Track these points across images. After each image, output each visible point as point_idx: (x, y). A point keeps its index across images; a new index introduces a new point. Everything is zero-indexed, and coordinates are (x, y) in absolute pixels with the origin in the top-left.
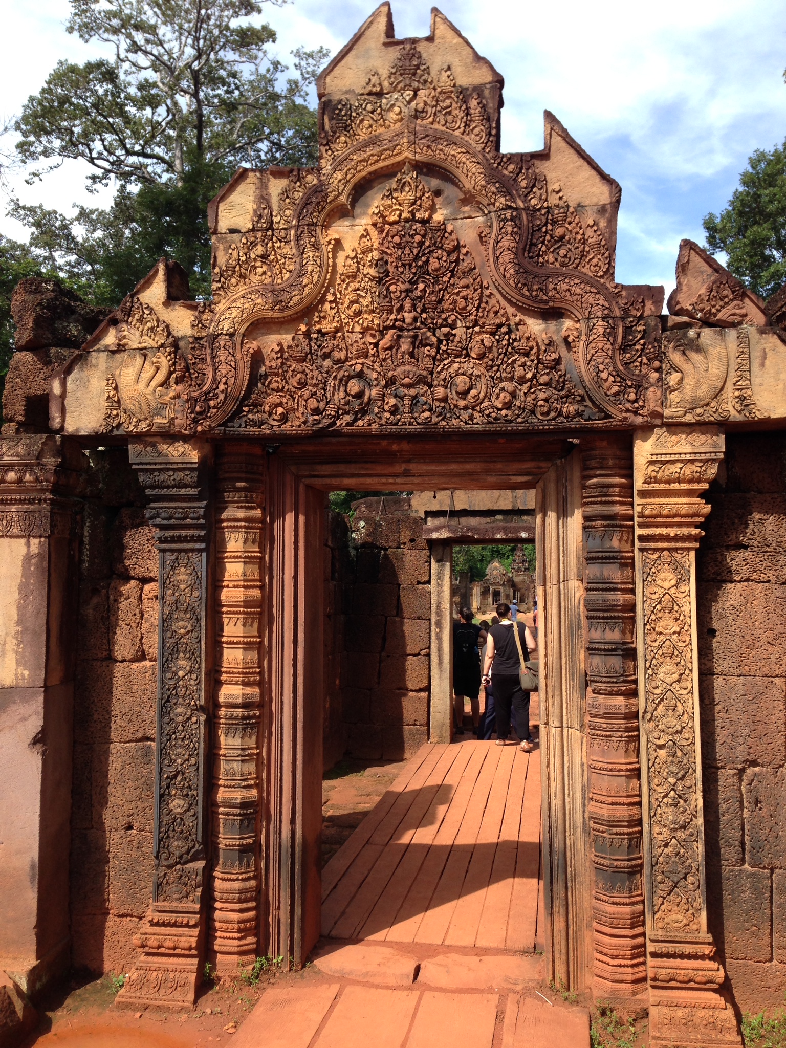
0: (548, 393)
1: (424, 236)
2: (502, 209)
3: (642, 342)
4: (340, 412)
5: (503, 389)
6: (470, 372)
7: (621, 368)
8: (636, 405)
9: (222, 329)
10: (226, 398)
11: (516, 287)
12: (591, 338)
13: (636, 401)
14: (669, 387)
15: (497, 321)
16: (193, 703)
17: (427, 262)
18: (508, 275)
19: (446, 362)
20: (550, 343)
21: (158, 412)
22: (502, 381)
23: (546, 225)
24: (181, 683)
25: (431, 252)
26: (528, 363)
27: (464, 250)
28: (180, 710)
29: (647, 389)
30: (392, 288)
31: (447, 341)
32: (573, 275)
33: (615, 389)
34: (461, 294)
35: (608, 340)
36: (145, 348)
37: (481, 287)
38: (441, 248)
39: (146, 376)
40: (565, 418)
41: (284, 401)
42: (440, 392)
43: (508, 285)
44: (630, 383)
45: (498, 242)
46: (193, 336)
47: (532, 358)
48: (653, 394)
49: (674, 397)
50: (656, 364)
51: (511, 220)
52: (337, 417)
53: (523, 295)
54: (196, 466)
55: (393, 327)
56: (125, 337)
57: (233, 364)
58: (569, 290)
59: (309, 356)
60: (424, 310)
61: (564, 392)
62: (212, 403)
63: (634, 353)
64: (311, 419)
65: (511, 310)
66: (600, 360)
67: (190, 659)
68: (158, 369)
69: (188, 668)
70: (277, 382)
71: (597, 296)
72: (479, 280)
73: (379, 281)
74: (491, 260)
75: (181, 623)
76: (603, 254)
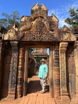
0: (52, 38)
4: (32, 39)
5: (48, 38)
6: (45, 36)
9: (21, 30)
10: (21, 37)
15: (47, 31)
17: (41, 25)
19: (42, 35)
23: (52, 23)
26: (50, 35)
27: (44, 25)
28: (14, 68)
29: (61, 38)
33: (58, 38)
35: (58, 33)
40: (54, 40)
41: (27, 38)
43: (49, 28)
46: (18, 31)
51: (49, 22)
54: (17, 44)
55: (38, 31)
56: (11, 31)
57: (22, 34)
64: (29, 40)
68: (14, 34)
69: (15, 64)
72: (46, 27)
73: (36, 27)
75: (15, 59)
76: (57, 26)
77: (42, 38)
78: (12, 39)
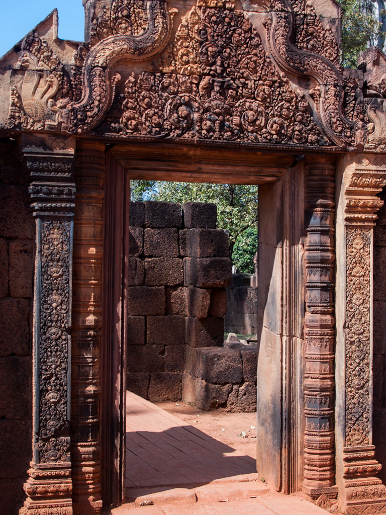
0: (301, 127)
1: (231, 19)
2: (279, 11)
3: (354, 102)
4: (173, 127)
5: (275, 122)
6: (256, 108)
7: (343, 117)
8: (350, 139)
9: (98, 63)
10: (98, 111)
11: (286, 60)
12: (327, 97)
13: (350, 137)
14: (368, 131)
15: (274, 79)
16: (63, 326)
17: (232, 35)
18: (281, 52)
19: (241, 101)
20: (303, 97)
21: (49, 116)
22: (274, 117)
23: (303, 24)
24: (54, 311)
25: (234, 30)
26: (291, 107)
27: (255, 32)
28: (53, 330)
29: (357, 130)
30: (210, 49)
31: (242, 87)
32: (318, 57)
33: (339, 129)
34: (252, 60)
35: (337, 99)
36: (42, 71)
37: (264, 56)
38: (241, 28)
39: (41, 90)
40: (309, 143)
41: (136, 116)
42: (236, 120)
43: (281, 57)
44: (348, 126)
45: (276, 30)
46: (75, 66)
47: (292, 104)
48: (359, 133)
49: (370, 137)
50: (362, 116)
51: (284, 19)
52: (171, 130)
53: (289, 65)
54: (72, 157)
55: (208, 74)
56: (27, 61)
57: (104, 87)
58: (316, 66)
59: (153, 88)
60: (228, 67)
61: (309, 127)
62: (89, 114)
63: (349, 108)
64: (154, 130)
65: (282, 74)
66: (332, 110)
67: (61, 295)
68: (50, 86)
69: (60, 301)
70: (132, 102)
71: (331, 72)
72: (263, 52)
73: (201, 43)
74: (271, 41)
75: (54, 269)
76: (334, 47)
77: (240, 125)
78: (38, 127)
